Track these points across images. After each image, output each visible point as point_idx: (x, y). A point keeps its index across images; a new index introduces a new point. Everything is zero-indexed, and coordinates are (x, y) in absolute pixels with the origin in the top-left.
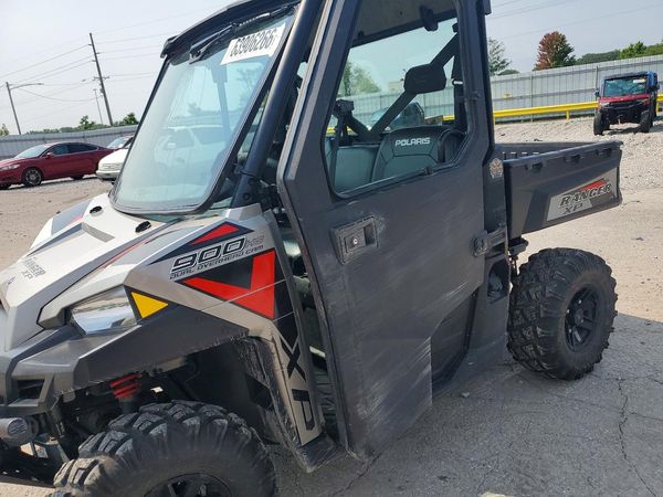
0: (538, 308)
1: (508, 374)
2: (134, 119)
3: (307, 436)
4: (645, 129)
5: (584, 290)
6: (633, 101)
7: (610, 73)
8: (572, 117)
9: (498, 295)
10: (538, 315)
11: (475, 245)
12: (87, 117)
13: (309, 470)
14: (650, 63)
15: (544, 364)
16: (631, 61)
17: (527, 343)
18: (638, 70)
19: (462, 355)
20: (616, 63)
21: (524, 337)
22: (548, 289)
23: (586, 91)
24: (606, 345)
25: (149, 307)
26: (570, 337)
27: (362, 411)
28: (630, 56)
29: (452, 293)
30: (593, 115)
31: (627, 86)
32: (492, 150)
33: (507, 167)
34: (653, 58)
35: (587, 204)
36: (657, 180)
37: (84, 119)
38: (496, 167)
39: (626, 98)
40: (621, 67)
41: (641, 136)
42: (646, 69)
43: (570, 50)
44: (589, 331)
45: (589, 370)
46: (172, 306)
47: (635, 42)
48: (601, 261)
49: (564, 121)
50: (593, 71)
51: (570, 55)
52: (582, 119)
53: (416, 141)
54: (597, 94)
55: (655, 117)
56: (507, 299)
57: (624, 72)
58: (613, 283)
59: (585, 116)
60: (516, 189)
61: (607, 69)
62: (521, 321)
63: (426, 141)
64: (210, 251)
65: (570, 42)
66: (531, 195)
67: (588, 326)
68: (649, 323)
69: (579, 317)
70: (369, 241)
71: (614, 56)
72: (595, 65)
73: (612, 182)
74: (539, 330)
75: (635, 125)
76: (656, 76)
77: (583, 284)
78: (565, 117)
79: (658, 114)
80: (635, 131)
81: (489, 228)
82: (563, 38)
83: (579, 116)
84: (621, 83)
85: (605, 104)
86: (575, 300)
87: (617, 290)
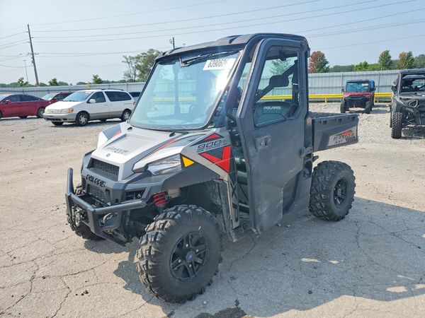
0: (322, 186)
1: (306, 219)
2: (56, 83)
3: (235, 225)
4: (368, 112)
5: (342, 180)
6: (362, 95)
7: (350, 79)
8: (328, 102)
9: (307, 176)
10: (322, 189)
11: (301, 152)
12: (23, 79)
13: (234, 241)
14: (371, 75)
15: (324, 212)
16: (360, 73)
17: (317, 202)
18: (364, 79)
19: (292, 202)
20: (352, 73)
21: (316, 199)
22: (327, 177)
23: (336, 88)
24: (351, 207)
25: (188, 163)
26: (335, 201)
27: (260, 211)
28: (360, 69)
29: (291, 171)
30: (339, 101)
31: (359, 87)
32: (308, 114)
33: (313, 121)
34: (373, 72)
35: (344, 141)
36: (373, 138)
37: (21, 80)
38: (309, 120)
39: (359, 93)
40: (355, 76)
41: (365, 116)
42: (369, 78)
43: (327, 63)
44: (343, 199)
45: (343, 218)
46: (196, 163)
47: (363, 62)
48: (349, 167)
49: (323, 104)
50: (340, 76)
51: (327, 65)
52: (334, 103)
53: (274, 108)
54: (343, 90)
55: (373, 105)
56: (310, 179)
57: (357, 79)
58: (354, 178)
59: (335, 101)
60: (316, 131)
61: (347, 76)
62: (315, 191)
63: (279, 108)
64: (210, 143)
65: (327, 58)
66: (322, 135)
67: (343, 197)
68: (369, 201)
69: (339, 193)
70: (266, 144)
71: (351, 69)
72: (341, 73)
73: (355, 132)
74: (323, 196)
75: (363, 109)
76: (374, 83)
77: (342, 176)
78: (324, 101)
79: (375, 104)
80: (363, 112)
81: (306, 146)
82: (323, 55)
83: (332, 102)
84: (355, 85)
85: (347, 96)
86: (337, 184)
87: (355, 182)
